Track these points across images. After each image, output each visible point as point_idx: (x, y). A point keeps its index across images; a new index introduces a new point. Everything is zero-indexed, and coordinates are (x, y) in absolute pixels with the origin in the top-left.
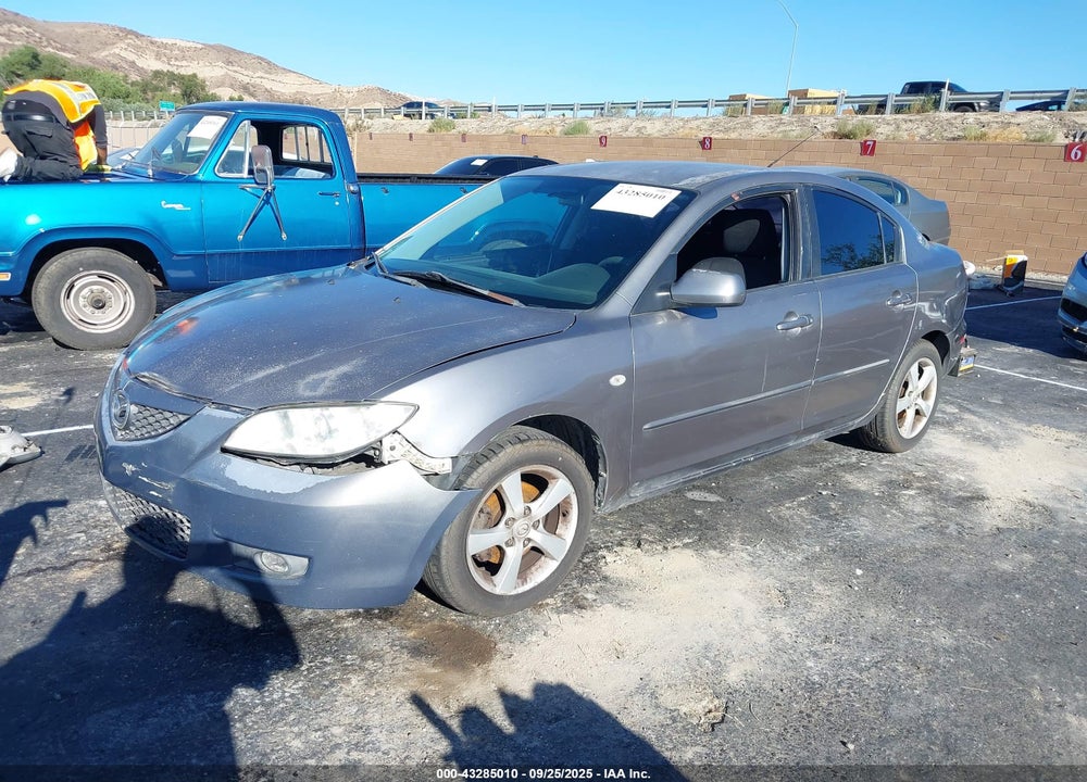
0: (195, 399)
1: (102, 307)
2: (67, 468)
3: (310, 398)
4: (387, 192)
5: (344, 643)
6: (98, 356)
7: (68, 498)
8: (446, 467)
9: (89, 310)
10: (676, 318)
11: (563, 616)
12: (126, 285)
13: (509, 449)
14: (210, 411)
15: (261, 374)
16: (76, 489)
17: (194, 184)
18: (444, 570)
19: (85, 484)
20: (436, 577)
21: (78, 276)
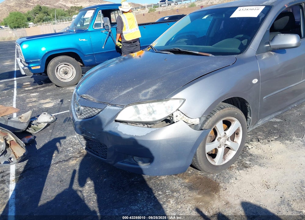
0: (103, 103)
1: (67, 74)
2: (64, 125)
3: (144, 100)
4: (145, 28)
5: (164, 185)
6: (68, 89)
7: (65, 135)
8: (197, 121)
9: (63, 75)
10: (272, 54)
11: (240, 171)
12: (73, 66)
13: (218, 112)
14: (109, 107)
15: (125, 92)
16: (67, 132)
17: (88, 32)
18: (198, 159)
19: (70, 130)
20: (195, 161)
21: (59, 65)
